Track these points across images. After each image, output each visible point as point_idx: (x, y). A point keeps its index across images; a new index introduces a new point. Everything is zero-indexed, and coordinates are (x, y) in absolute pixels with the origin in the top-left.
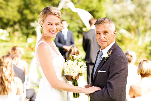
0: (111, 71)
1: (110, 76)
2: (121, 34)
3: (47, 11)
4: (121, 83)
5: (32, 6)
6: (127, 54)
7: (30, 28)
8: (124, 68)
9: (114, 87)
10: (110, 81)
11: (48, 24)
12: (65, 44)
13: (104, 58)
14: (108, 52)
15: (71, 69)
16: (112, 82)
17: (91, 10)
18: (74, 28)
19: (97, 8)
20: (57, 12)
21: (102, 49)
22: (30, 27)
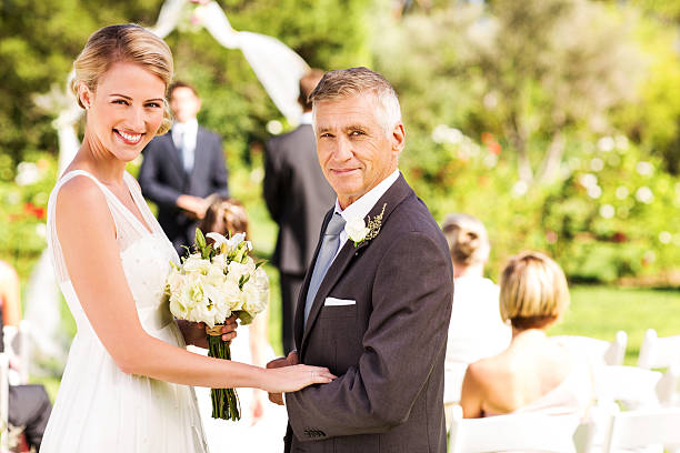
0: (381, 301)
1: (374, 321)
2: (438, 147)
3: (112, 45)
4: (423, 350)
5: (39, 21)
6: (451, 228)
7: (31, 118)
8: (437, 290)
9: (392, 369)
10: (374, 343)
11: (114, 102)
12: (186, 189)
13: (350, 242)
14: (366, 219)
15: (197, 291)
16: (384, 347)
17: (305, 38)
18: (230, 118)
19: (331, 29)
20: (154, 55)
21: (344, 203)
22: (27, 114)
